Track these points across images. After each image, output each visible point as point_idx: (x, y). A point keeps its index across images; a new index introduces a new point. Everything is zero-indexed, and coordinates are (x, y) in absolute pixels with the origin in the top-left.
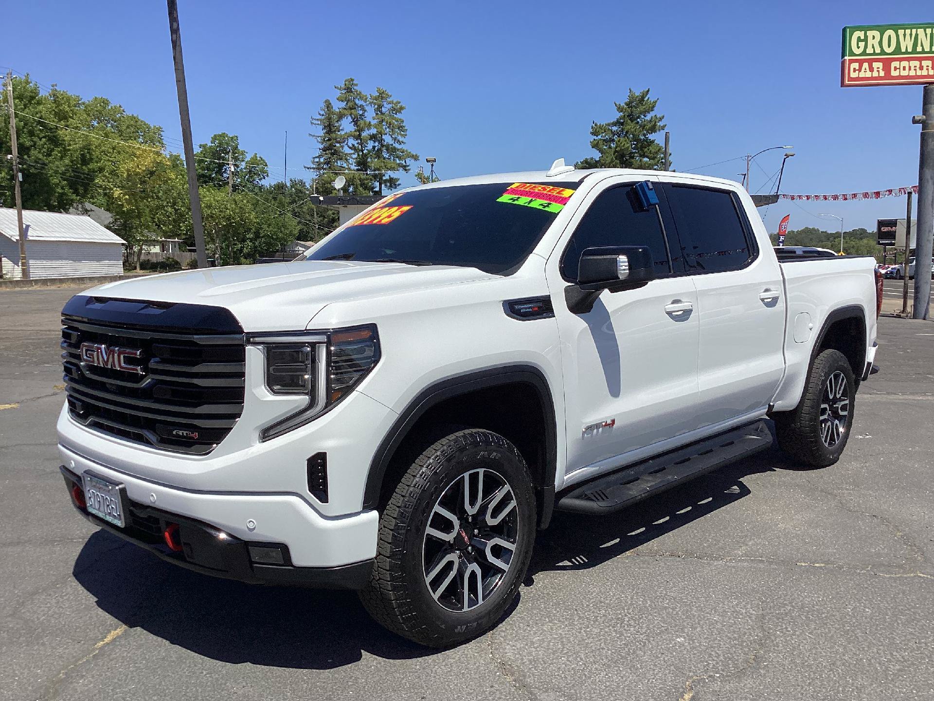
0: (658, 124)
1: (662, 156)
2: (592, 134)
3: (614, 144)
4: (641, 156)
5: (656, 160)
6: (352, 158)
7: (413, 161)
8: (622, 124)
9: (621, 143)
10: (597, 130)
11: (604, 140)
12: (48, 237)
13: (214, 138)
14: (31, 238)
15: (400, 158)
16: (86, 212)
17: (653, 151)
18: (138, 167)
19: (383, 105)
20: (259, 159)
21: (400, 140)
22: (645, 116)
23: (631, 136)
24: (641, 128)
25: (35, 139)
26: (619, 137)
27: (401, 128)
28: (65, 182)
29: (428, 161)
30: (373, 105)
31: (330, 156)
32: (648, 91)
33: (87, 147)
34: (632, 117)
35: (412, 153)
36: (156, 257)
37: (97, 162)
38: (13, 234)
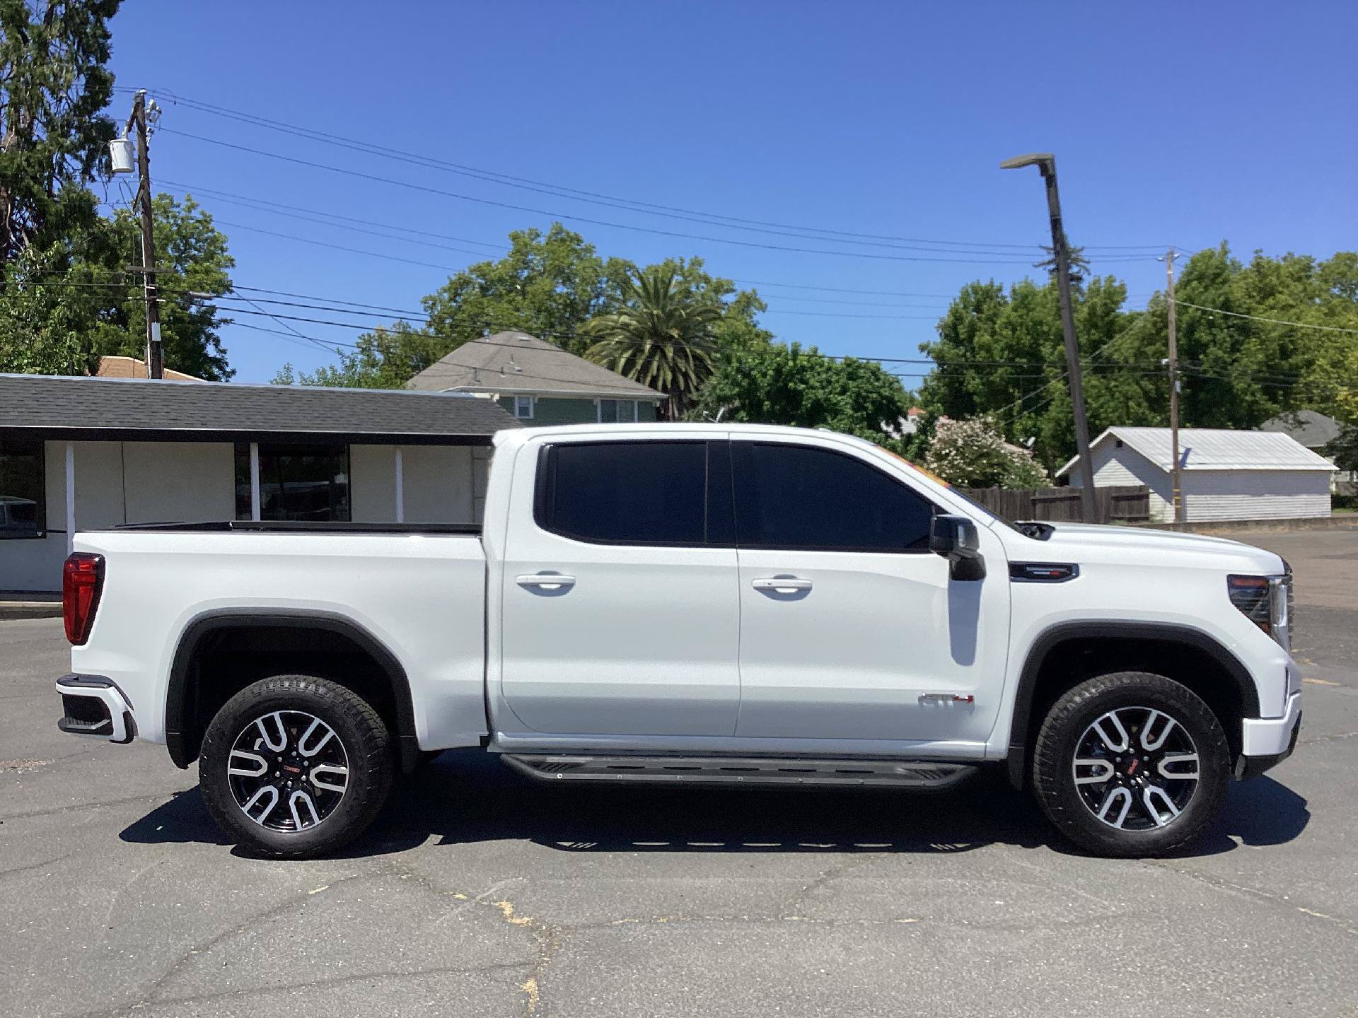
12: (1213, 464)
14: (1190, 467)
33: (1291, 334)
37: (1303, 353)
38: (1165, 462)
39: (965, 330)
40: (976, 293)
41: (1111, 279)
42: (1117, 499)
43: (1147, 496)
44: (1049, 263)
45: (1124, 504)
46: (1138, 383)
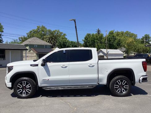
13: (145, 35)
14: (109, 53)
37: (121, 41)
39: (87, 38)
40: (88, 34)
43: (104, 56)
44: (97, 31)
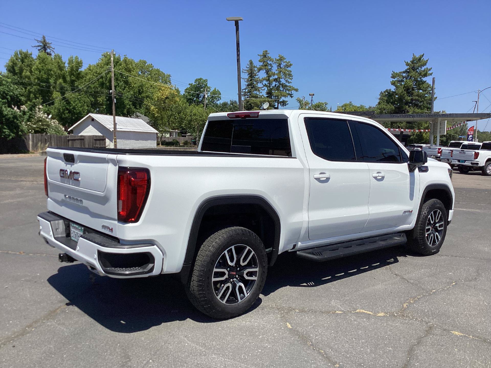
0: (429, 72)
1: (430, 89)
2: (392, 77)
3: (403, 83)
4: (418, 89)
5: (427, 91)
6: (262, 90)
7: (295, 92)
8: (408, 72)
9: (407, 83)
10: (395, 75)
11: (398, 81)
13: (196, 81)
14: (118, 130)
15: (289, 90)
16: (137, 117)
17: (425, 87)
18: (163, 95)
19: (281, 64)
20: (217, 90)
21: (289, 81)
22: (421, 68)
23: (413, 78)
24: (419, 75)
25: (119, 82)
26: (406, 79)
27: (290, 75)
28: (131, 103)
29: (310, 95)
30: (276, 64)
31: (251, 89)
32: (423, 55)
33: (142, 86)
34: (414, 69)
35: (295, 88)
36: (168, 139)
37: (145, 93)
38: (110, 127)
39: (18, 69)
40: (21, 54)
41: (77, 58)
42: (96, 140)
43: (105, 140)
44: (38, 46)
45: (98, 142)
46: (88, 97)
